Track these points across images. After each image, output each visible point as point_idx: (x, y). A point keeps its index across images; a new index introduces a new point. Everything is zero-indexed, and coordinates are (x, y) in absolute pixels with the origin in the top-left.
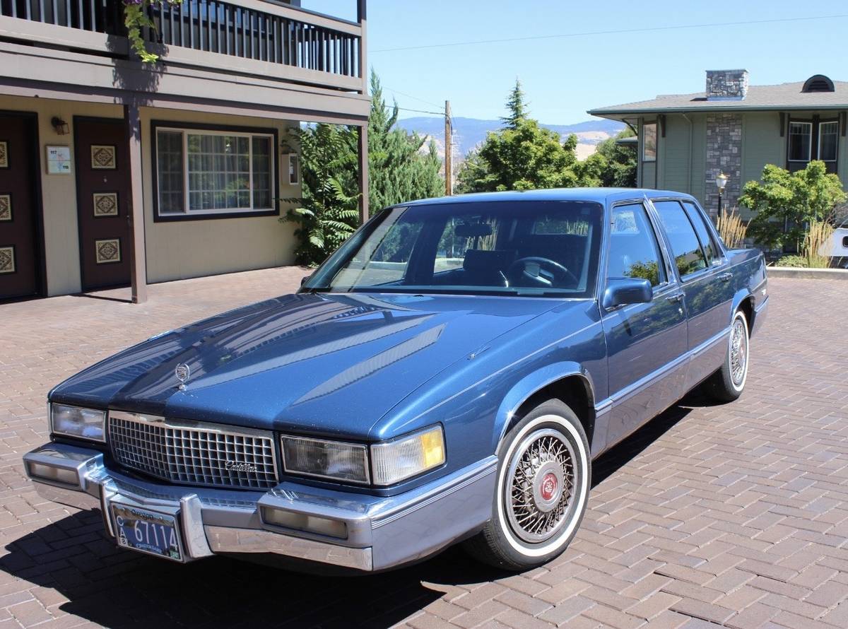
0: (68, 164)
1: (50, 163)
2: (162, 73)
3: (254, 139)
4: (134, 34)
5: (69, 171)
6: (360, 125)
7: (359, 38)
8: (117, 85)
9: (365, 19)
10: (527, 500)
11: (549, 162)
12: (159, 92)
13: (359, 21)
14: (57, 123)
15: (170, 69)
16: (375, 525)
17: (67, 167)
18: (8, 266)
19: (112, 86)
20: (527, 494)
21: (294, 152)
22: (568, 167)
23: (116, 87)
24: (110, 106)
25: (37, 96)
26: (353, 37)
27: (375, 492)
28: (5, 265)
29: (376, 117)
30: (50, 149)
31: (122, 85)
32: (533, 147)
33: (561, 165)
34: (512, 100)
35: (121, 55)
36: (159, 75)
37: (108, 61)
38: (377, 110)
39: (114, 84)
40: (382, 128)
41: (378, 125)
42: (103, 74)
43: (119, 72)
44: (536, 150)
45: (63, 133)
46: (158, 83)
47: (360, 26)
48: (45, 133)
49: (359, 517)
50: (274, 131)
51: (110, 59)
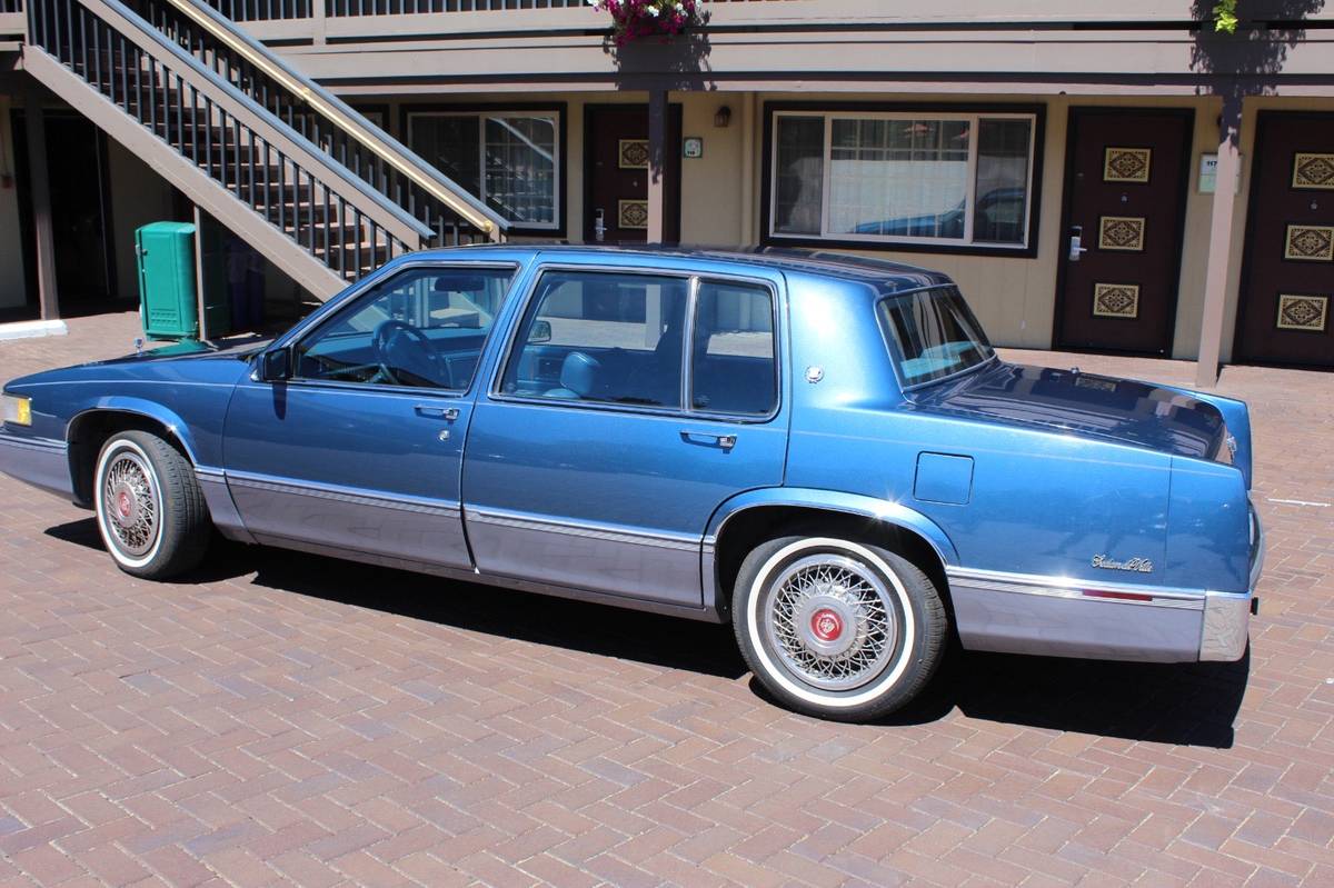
1: (1203, 178)
2: (1293, 42)
8: (1199, 68)
12: (1283, 71)
15: (1310, 34)
18: (1128, 309)
19: (1190, 71)
23: (1195, 71)
28: (1123, 307)
30: (1207, 158)
31: (1208, 67)
36: (1287, 45)
37: (1184, 34)
39: (1191, 67)
42: (1173, 55)
43: (1204, 49)
46: (1284, 58)
48: (1204, 135)
51: (1187, 32)
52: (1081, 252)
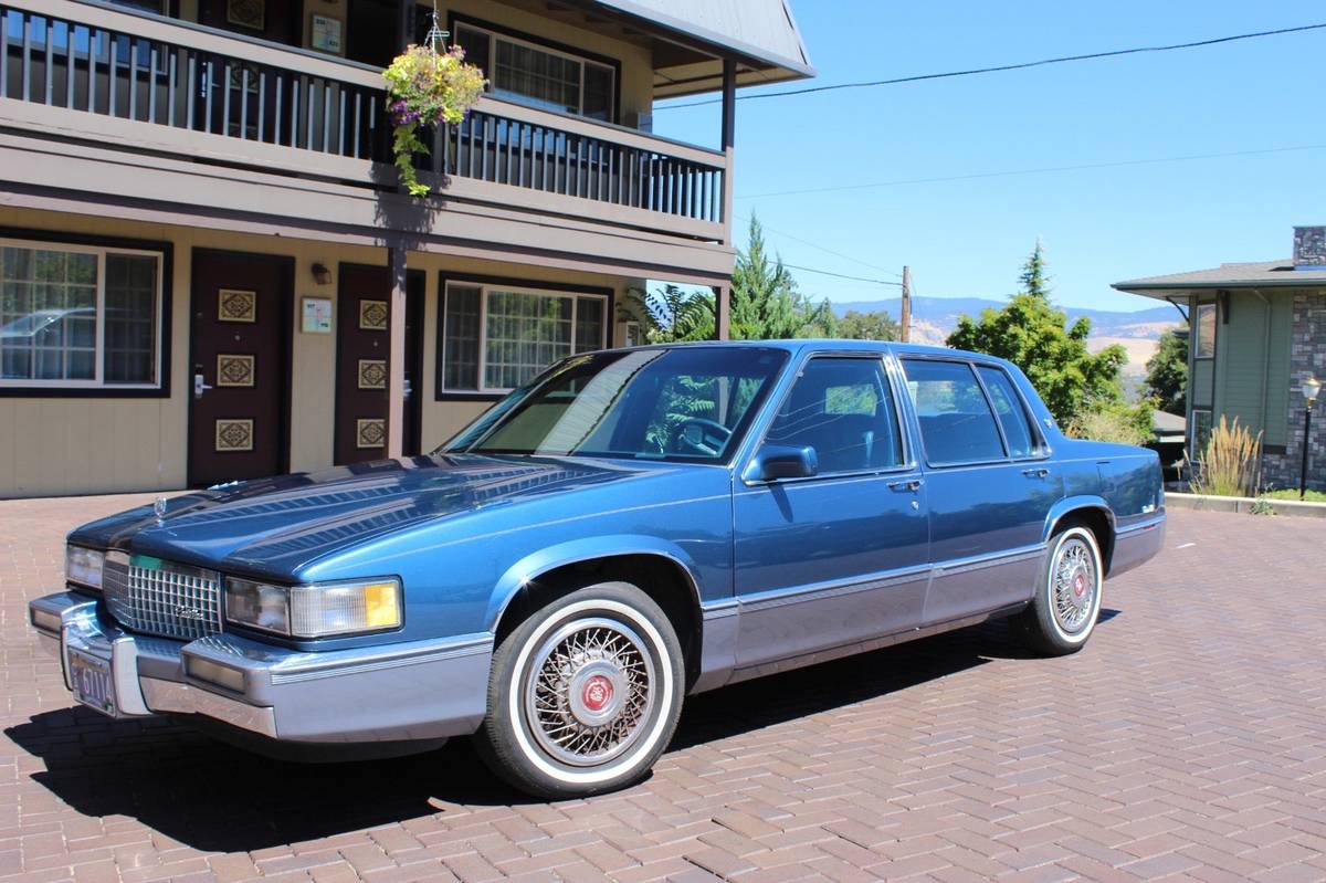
0: (328, 321)
1: (305, 320)
2: (439, 210)
3: (580, 301)
4: (403, 161)
5: (328, 330)
6: (719, 285)
7: (723, 171)
8: (380, 223)
9: (732, 146)
10: (560, 705)
11: (1045, 356)
12: (433, 233)
13: (724, 149)
14: (318, 270)
15: (450, 205)
16: (276, 679)
17: (326, 325)
18: (245, 442)
19: (373, 225)
20: (561, 697)
21: (635, 319)
22: (1072, 363)
23: (377, 226)
24: (371, 250)
25: (277, 235)
26: (713, 169)
27: (294, 644)
28: (241, 441)
29: (753, 278)
30: (307, 302)
31: (386, 223)
32: (1022, 333)
33: (1061, 360)
34: (1027, 271)
35: (387, 188)
36: (436, 212)
37: (370, 193)
38: (755, 269)
39: (375, 221)
40: (760, 293)
41: (755, 289)
42: (363, 210)
43: (384, 209)
44: (1026, 339)
45: (323, 282)
46: (434, 222)
47: (724, 156)
48: (303, 281)
49: (258, 668)
50: (609, 292)
51: (373, 191)
52: (204, 390)
